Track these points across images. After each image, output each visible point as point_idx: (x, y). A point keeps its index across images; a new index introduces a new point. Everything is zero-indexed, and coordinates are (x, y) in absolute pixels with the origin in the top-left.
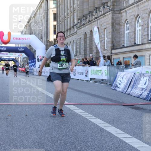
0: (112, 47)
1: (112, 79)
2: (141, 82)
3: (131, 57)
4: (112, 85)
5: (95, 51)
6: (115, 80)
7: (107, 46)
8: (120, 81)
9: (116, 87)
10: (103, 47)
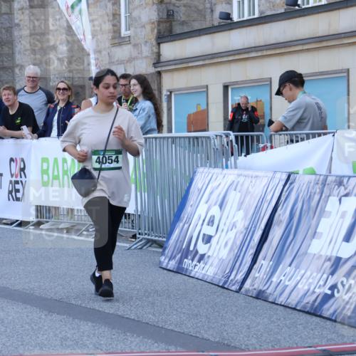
0: (159, 22)
1: (164, 208)
2: (325, 226)
3: (270, 79)
4: (161, 245)
5: (63, 48)
6: (178, 216)
7: (131, 22)
8: (211, 222)
9: (186, 253)
10: (108, 27)
